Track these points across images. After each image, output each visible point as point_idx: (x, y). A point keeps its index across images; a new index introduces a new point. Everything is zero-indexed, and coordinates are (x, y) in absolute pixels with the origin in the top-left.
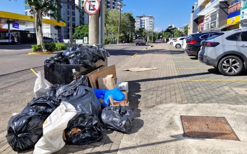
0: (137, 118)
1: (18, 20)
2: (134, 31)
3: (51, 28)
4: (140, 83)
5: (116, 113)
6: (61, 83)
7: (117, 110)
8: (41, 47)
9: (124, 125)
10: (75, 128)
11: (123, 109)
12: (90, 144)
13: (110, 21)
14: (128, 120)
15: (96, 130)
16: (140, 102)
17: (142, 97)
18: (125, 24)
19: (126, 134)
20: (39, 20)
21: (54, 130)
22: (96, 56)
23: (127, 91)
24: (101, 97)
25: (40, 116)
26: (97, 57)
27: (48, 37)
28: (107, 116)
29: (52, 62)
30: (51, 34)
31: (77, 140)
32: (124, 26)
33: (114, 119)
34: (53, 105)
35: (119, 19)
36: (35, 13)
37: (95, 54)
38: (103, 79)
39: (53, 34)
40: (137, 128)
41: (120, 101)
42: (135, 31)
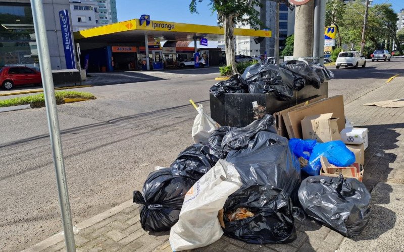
0: (381, 205)
1: (206, 34)
2: (394, 36)
3: (251, 42)
4: (398, 130)
5: (330, 190)
6: (235, 124)
7: (333, 186)
8: (232, 69)
9: (345, 220)
10: (244, 209)
11: (346, 186)
12: (267, 245)
13: (347, 22)
14: (355, 210)
15: (283, 221)
16: (392, 169)
17: (397, 159)
18: (376, 24)
19: (349, 239)
20: (230, 30)
21: (198, 210)
22: (301, 79)
23: (365, 146)
24: (304, 155)
25: (188, 177)
26: (303, 80)
27: (246, 55)
28: (308, 195)
29: (221, 89)
30: (251, 51)
31: (245, 233)
32: (374, 28)
33: (324, 203)
34: (207, 162)
35: (364, 16)
36: (224, 20)
37: (299, 75)
38: (312, 121)
39: (253, 51)
40: (377, 230)
41: (344, 166)
42: (397, 36)
